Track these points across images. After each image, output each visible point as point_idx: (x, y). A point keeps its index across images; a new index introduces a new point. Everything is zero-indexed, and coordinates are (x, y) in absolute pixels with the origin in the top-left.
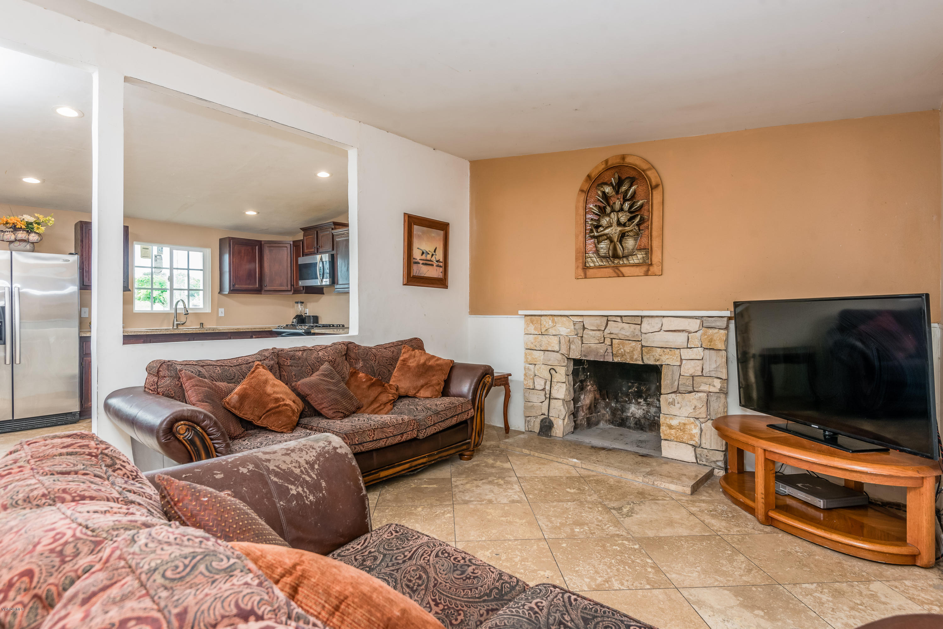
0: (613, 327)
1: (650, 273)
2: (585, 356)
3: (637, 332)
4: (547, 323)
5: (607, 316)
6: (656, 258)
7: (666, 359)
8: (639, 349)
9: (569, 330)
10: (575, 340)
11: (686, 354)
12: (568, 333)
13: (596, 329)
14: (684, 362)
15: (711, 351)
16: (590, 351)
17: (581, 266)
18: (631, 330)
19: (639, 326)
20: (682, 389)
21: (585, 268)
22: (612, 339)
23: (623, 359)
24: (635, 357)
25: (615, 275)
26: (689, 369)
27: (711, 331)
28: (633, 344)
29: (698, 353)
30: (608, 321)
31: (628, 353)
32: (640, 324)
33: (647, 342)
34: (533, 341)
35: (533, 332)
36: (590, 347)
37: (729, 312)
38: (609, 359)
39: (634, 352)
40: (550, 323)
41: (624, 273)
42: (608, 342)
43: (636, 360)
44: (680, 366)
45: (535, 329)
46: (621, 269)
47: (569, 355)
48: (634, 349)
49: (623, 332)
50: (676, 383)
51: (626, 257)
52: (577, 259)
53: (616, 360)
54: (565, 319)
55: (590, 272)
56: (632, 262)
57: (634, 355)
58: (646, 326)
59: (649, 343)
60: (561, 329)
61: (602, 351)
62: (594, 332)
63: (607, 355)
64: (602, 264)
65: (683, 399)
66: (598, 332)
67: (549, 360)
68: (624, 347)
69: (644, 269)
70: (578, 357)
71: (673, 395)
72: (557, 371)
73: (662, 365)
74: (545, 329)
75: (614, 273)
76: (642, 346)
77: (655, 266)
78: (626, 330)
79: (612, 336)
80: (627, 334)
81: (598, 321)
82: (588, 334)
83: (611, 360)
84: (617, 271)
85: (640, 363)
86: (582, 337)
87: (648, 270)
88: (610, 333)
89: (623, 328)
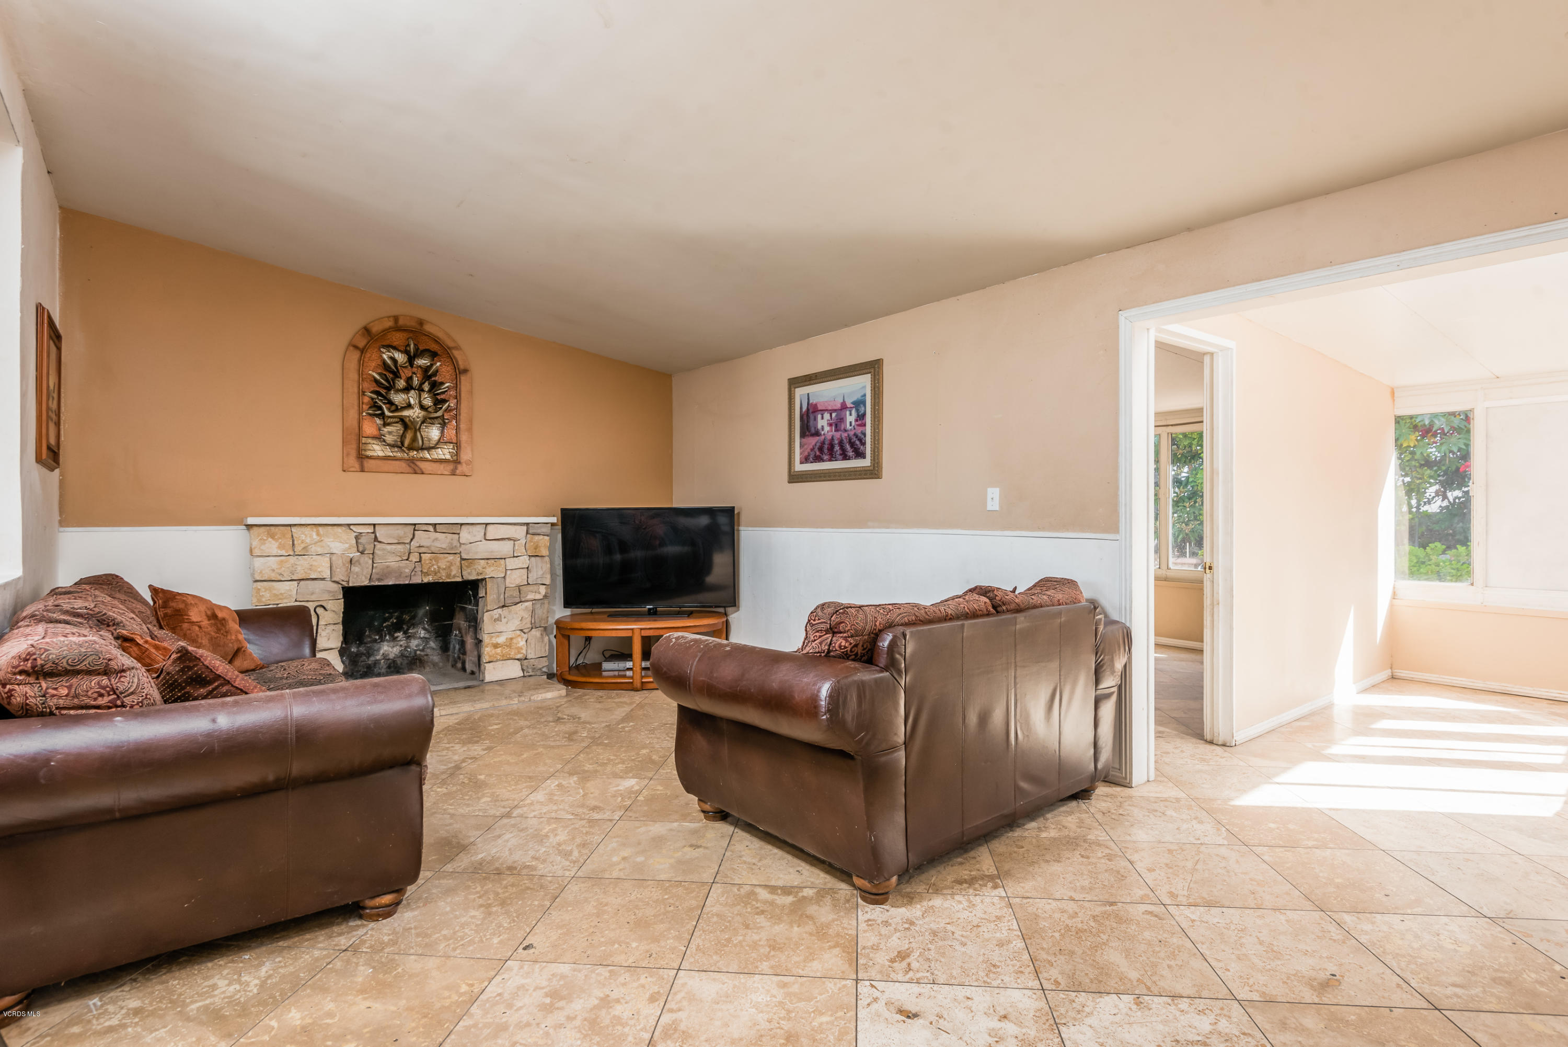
0: (422, 538)
1: (458, 472)
2: (379, 580)
3: (455, 543)
4: (305, 537)
5: (415, 524)
6: (465, 456)
7: (490, 572)
8: (458, 564)
9: (347, 546)
10: (362, 560)
11: (511, 564)
12: (345, 551)
13: (396, 541)
14: (508, 572)
15: (537, 558)
16: (388, 572)
17: (353, 453)
18: (448, 541)
19: (456, 536)
20: (508, 601)
21: (362, 457)
22: (420, 553)
23: (436, 577)
24: (453, 573)
25: (411, 470)
26: (516, 579)
27: (537, 538)
28: (451, 557)
29: (524, 561)
30: (415, 530)
31: (444, 569)
32: (459, 534)
33: (468, 554)
34: (275, 566)
35: (275, 551)
36: (388, 567)
37: (556, 518)
38: (417, 580)
39: (452, 568)
40: (315, 536)
41: (424, 470)
42: (414, 558)
43: (454, 576)
44: (504, 577)
45: (279, 548)
46: (418, 463)
47: (348, 582)
48: (451, 563)
49: (438, 544)
50: (502, 596)
51: (429, 449)
52: (344, 442)
53: (426, 580)
54: (339, 530)
55: (368, 464)
56: (435, 457)
57: (451, 571)
58: (465, 535)
59: (471, 555)
60: (332, 545)
61: (407, 570)
62: (393, 547)
63: (415, 575)
64: (391, 454)
65: (510, 612)
66: (400, 547)
67: (312, 594)
68: (437, 561)
69: (451, 467)
70: (366, 583)
71: (500, 611)
72: (327, 607)
73: (484, 579)
74: (303, 545)
75: (408, 468)
76: (462, 559)
77: (464, 465)
78: (442, 541)
79: (422, 550)
80: (444, 546)
81: (400, 531)
82: (384, 549)
83: (419, 581)
84: (412, 465)
85: (459, 579)
86: (373, 554)
87: (456, 468)
88: (420, 547)
89: (436, 539)
